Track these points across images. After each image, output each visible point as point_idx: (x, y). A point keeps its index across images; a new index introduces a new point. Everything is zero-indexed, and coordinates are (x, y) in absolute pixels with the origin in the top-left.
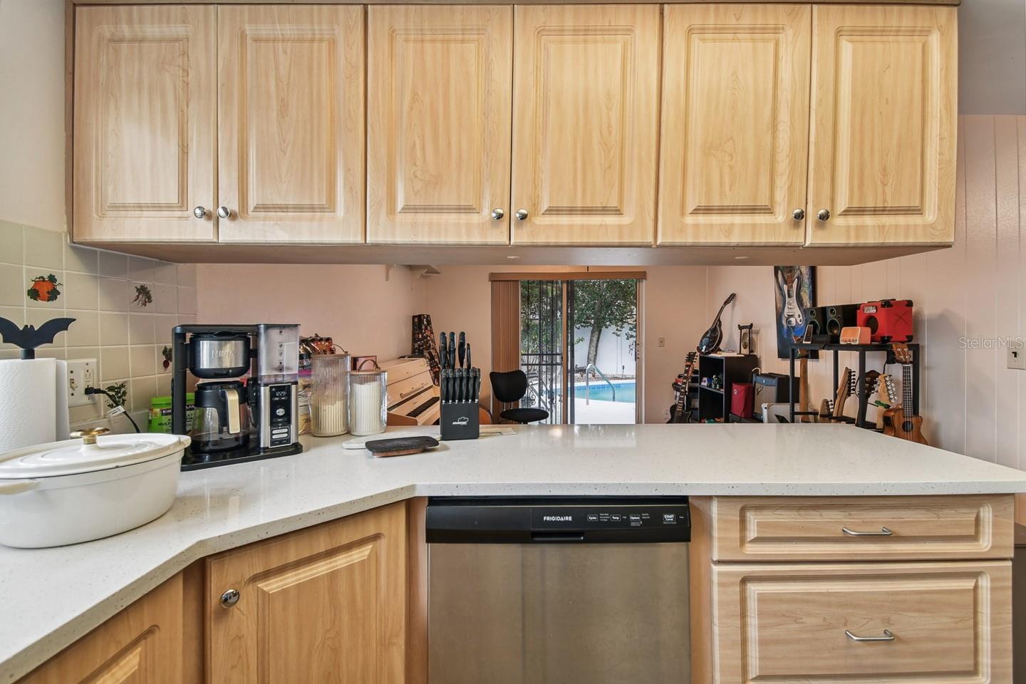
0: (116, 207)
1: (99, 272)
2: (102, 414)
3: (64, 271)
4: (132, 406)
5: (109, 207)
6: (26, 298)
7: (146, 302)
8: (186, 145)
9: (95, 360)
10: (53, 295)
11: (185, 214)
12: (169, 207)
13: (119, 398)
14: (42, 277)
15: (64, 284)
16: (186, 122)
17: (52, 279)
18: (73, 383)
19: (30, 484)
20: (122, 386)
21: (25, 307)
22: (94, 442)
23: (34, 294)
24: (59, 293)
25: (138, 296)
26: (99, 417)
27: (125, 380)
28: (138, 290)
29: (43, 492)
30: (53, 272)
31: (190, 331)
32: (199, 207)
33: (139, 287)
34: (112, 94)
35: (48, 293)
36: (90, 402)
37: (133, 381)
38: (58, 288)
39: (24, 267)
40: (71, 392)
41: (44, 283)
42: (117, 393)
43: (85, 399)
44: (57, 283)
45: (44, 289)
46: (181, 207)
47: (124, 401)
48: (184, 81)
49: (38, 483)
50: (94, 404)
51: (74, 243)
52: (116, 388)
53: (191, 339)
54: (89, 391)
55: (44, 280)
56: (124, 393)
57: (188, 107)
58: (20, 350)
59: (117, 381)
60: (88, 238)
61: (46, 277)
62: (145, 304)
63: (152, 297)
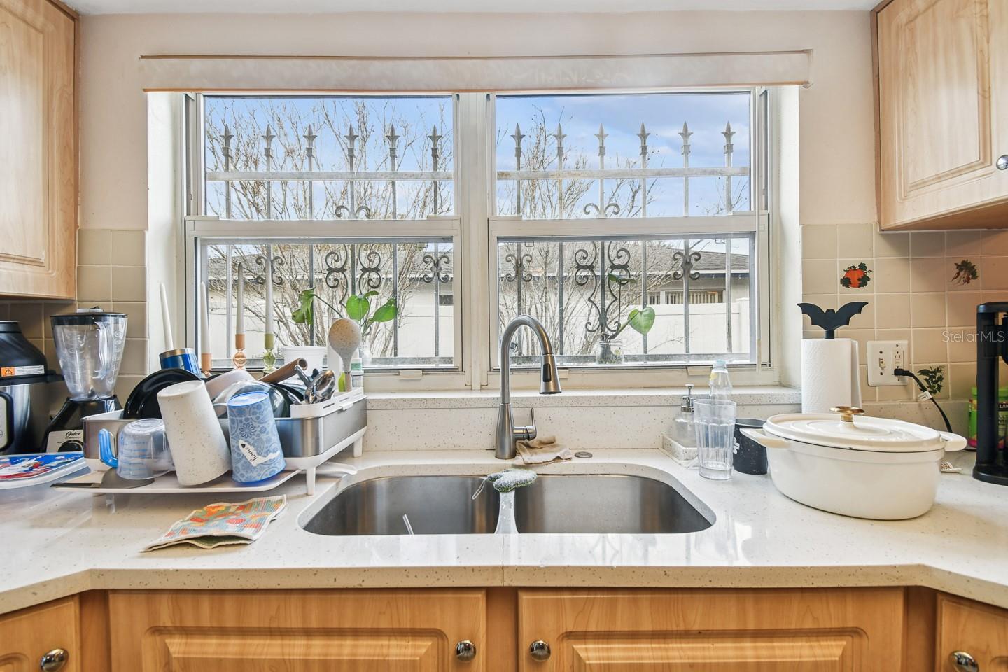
0: (917, 185)
1: (910, 255)
2: (914, 397)
3: (874, 259)
4: (950, 394)
5: (910, 187)
6: (839, 286)
7: (969, 279)
8: (987, 89)
9: (906, 342)
10: (864, 281)
11: (989, 169)
12: (970, 167)
13: (934, 382)
14: (854, 267)
15: (874, 271)
16: (986, 60)
17: (863, 267)
18: (882, 363)
19: (783, 442)
20: (938, 370)
21: (839, 294)
22: (850, 420)
23: (846, 282)
24: (869, 279)
25: (958, 274)
26: (910, 399)
27: (941, 364)
28: (958, 266)
29: (793, 452)
30: (863, 260)
31: (1002, 311)
32: (1003, 157)
33: (960, 263)
34: (910, 75)
35: (859, 280)
36: (900, 383)
37: (952, 366)
38: (868, 275)
39: (838, 259)
40: (880, 370)
41: (855, 271)
42: (932, 377)
43: (895, 380)
44: (867, 270)
45: (856, 276)
46: (983, 163)
47: (940, 387)
48: (983, 15)
49: (790, 444)
50: (905, 386)
51: (883, 230)
52: (931, 372)
53: (1003, 320)
54: (899, 372)
55: (855, 269)
56: (940, 379)
57: (988, 42)
58: (823, 331)
59: (931, 365)
60: (893, 223)
61: (857, 266)
62: (968, 281)
63: (979, 273)
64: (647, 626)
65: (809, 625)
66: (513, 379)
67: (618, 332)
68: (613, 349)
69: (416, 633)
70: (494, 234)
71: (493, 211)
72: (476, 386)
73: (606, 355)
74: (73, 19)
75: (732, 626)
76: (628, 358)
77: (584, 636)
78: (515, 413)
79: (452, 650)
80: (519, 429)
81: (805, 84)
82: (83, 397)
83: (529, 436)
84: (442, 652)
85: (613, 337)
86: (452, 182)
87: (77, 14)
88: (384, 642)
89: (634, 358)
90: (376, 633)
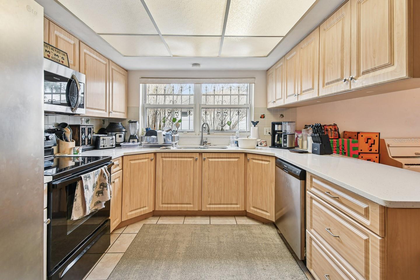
1: (272, 113)
3: (266, 114)
18: (267, 131)
21: (258, 119)
23: (261, 117)
30: (264, 114)
33: (281, 115)
38: (265, 116)
39: (260, 113)
40: (266, 133)
41: (263, 116)
43: (269, 134)
51: (267, 109)
58: (254, 125)
62: (282, 117)
63: (284, 116)
64: (216, 157)
65: (234, 157)
66: (203, 133)
67: (224, 125)
68: (223, 129)
69: (191, 158)
70: (201, 107)
71: (201, 103)
72: (197, 135)
73: (222, 130)
74: (127, 71)
75: (226, 157)
76: (226, 130)
77: (209, 158)
78: (204, 139)
79: (195, 159)
80: (204, 141)
81: (254, 83)
82: (132, 135)
83: (206, 142)
84: (194, 159)
85: (224, 126)
86: (193, 96)
87: (127, 70)
88: (187, 159)
89: (228, 130)
90: (186, 158)
